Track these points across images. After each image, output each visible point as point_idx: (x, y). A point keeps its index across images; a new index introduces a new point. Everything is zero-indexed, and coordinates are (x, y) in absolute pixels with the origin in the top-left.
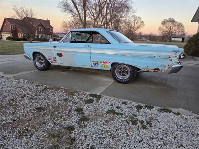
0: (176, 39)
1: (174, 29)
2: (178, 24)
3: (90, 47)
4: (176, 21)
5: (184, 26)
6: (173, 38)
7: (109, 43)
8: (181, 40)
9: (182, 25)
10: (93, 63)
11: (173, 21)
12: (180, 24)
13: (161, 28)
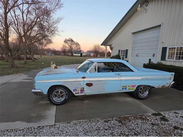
0: (77, 55)
1: (74, 47)
2: (76, 43)
3: (120, 75)
4: (74, 41)
5: (80, 45)
6: (74, 53)
7: (132, 71)
8: (80, 55)
9: (78, 44)
10: (122, 88)
11: (72, 41)
12: (77, 43)
13: (64, 45)
